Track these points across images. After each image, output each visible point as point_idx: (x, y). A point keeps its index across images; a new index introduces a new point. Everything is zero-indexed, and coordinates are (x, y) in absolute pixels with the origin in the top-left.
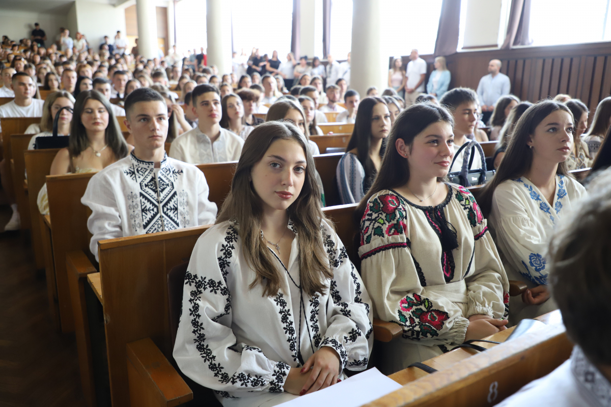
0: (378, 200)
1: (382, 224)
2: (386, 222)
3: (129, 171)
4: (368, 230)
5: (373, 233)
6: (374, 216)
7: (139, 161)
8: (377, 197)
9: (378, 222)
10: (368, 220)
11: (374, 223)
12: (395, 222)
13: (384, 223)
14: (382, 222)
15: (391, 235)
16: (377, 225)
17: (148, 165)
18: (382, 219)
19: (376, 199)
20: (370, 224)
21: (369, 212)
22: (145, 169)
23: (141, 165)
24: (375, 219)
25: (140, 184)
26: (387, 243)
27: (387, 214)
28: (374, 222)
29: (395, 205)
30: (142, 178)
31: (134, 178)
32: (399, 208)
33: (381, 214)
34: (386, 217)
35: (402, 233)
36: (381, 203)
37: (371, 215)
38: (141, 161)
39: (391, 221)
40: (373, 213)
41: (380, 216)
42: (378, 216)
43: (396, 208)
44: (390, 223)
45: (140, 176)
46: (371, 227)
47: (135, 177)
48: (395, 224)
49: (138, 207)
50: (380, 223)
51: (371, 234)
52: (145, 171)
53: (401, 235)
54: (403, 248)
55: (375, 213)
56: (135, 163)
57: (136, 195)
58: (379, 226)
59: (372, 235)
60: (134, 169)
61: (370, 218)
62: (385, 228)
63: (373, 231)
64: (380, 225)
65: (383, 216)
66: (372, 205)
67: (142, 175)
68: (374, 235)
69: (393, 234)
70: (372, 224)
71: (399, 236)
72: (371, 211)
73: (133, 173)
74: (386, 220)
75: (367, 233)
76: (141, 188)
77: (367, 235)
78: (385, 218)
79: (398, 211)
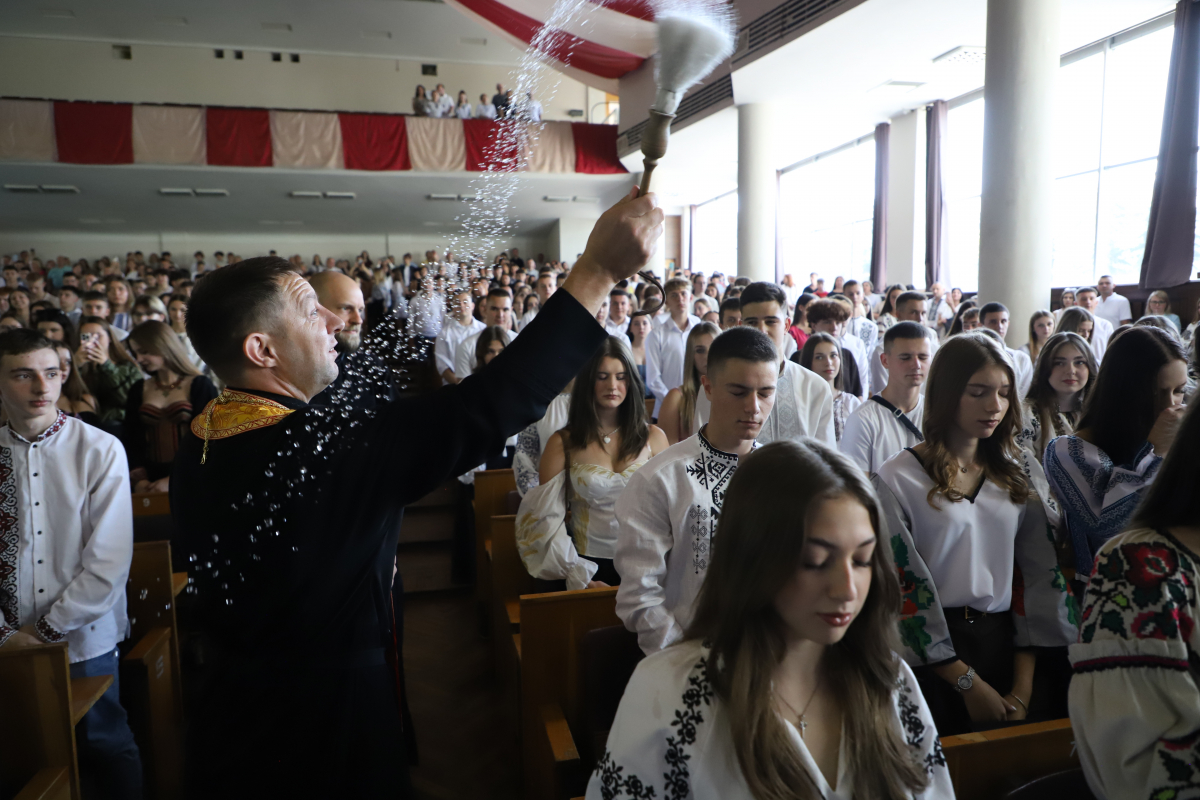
0: (1120, 553)
1: (1124, 608)
2: (1132, 604)
3: (695, 468)
4: (1089, 614)
5: (1099, 622)
6: (1107, 586)
7: (713, 450)
8: (1118, 546)
9: (1114, 602)
10: (1093, 592)
11: (1105, 602)
12: (1158, 608)
13: (1128, 607)
14: (1123, 602)
15: (1145, 637)
16: (1109, 607)
17: (727, 460)
18: (1124, 597)
19: (1115, 551)
20: (1095, 602)
21: (1097, 576)
22: (722, 465)
23: (716, 458)
24: (1108, 595)
25: (713, 492)
26: (1133, 653)
27: (1137, 588)
28: (1104, 598)
29: (1162, 570)
30: (716, 481)
31: (704, 481)
32: (1173, 578)
33: (1124, 585)
34: (1133, 593)
35: (1174, 636)
36: (1125, 563)
37: (1099, 582)
38: (716, 451)
39: (1146, 605)
40: (1105, 581)
41: (1120, 588)
42: (1115, 589)
43: (1165, 578)
44: (1146, 610)
45: (713, 477)
46: (1096, 608)
47: (705, 478)
48: (1156, 615)
49: (705, 533)
50: (1118, 604)
51: (1095, 624)
52: (723, 470)
53: (1173, 642)
54: (1177, 673)
55: (1110, 581)
56: (707, 453)
57: (705, 511)
58: (1114, 611)
59: (1097, 626)
60: (704, 463)
61: (1098, 588)
62: (1129, 618)
63: (1100, 618)
64: (1118, 609)
65: (1129, 590)
66: (1104, 561)
67: (717, 477)
68: (1102, 626)
69: (1152, 635)
70: (1100, 602)
71: (1165, 643)
72: (1100, 573)
73: (702, 471)
74: (1134, 600)
75: (1087, 618)
76: (714, 501)
77: (1086, 623)
78: (1131, 597)
79: (1170, 587)
